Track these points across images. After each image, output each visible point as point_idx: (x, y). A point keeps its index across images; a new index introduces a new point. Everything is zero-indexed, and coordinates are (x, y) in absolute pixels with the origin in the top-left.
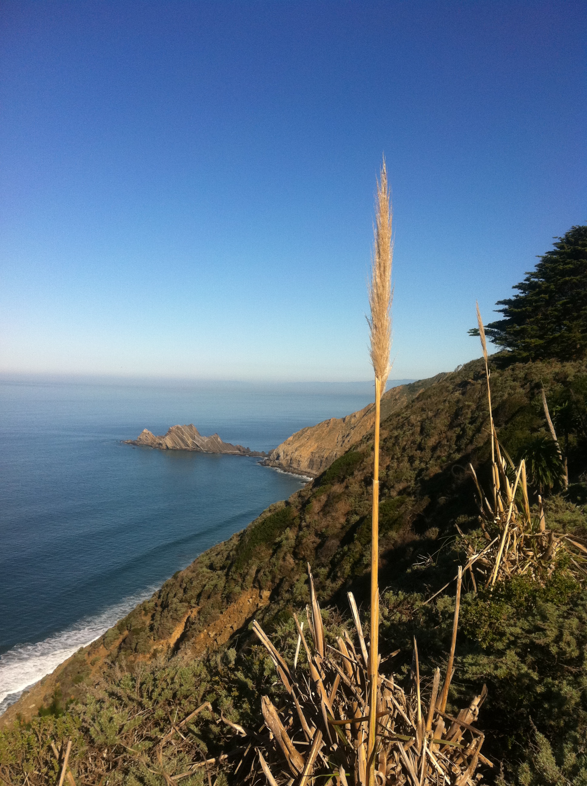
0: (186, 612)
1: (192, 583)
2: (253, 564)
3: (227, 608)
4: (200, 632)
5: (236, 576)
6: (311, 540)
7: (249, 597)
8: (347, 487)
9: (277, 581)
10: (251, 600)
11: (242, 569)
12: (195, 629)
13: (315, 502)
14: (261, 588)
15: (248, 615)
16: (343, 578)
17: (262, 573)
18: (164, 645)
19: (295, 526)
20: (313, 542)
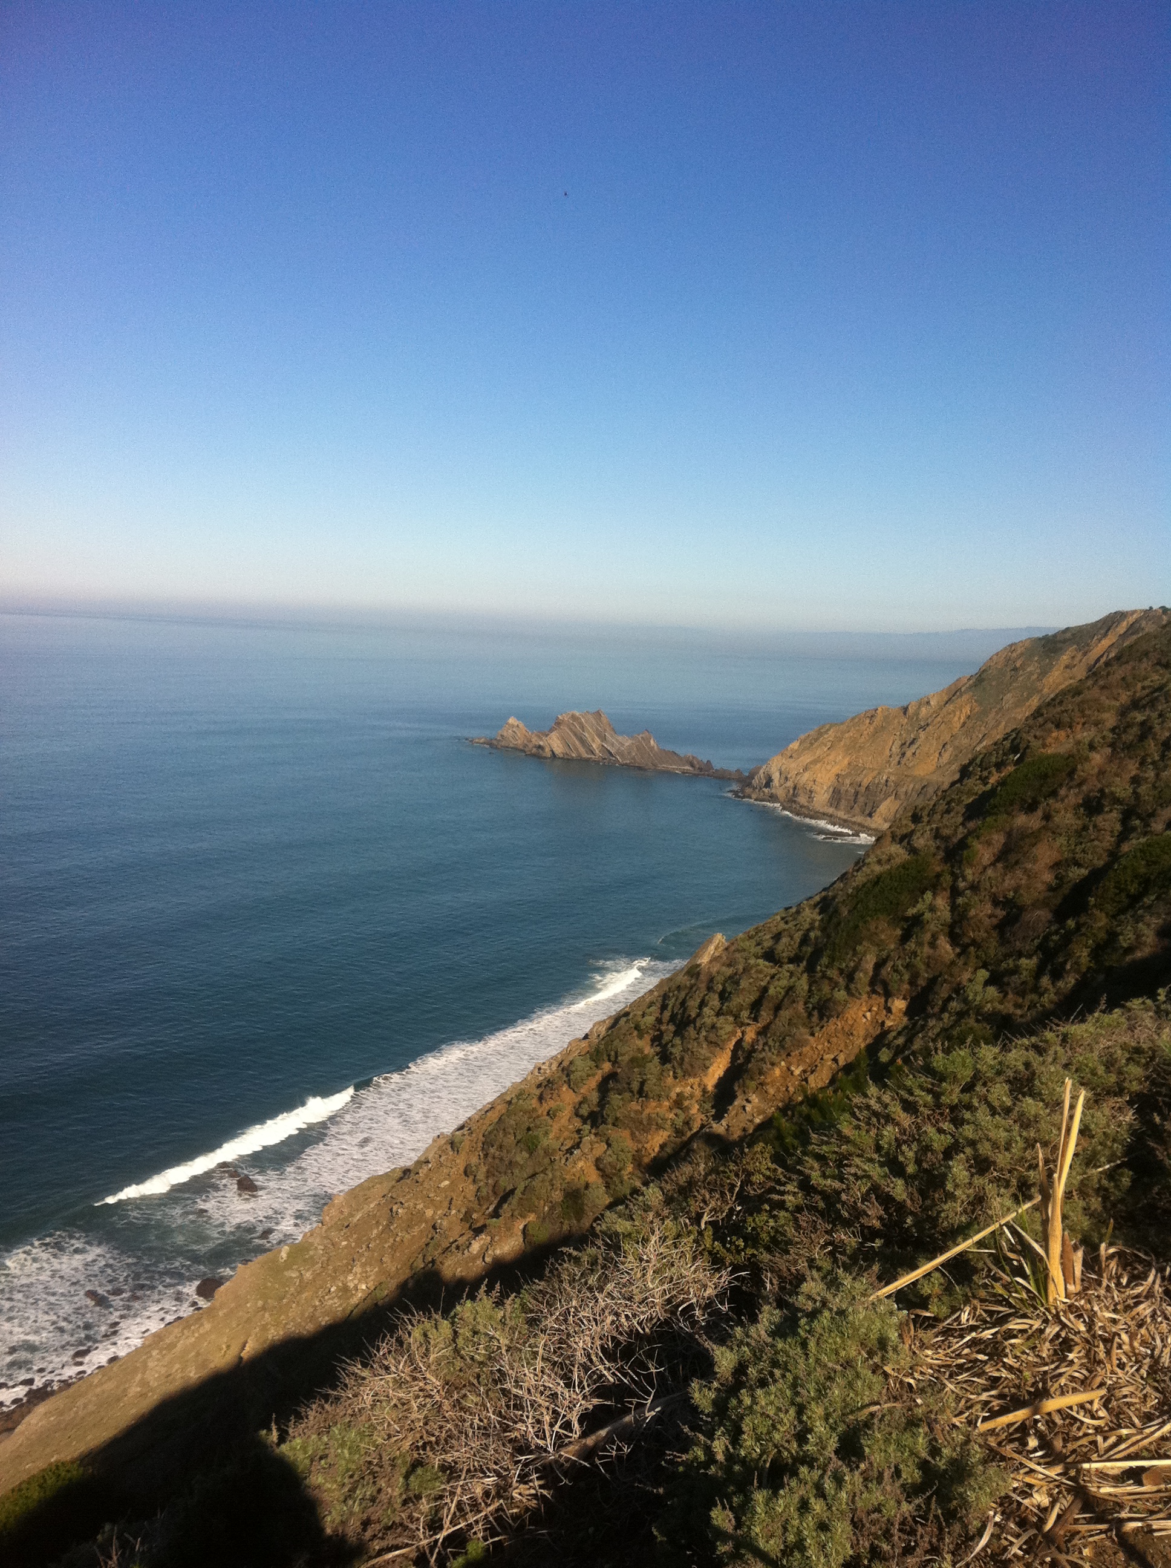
0: (734, 1033)
1: (737, 983)
2: (865, 952)
3: (822, 1027)
4: (773, 1064)
5: (833, 973)
6: (983, 911)
7: (865, 1009)
8: (1047, 817)
9: (922, 982)
10: (868, 1014)
11: (844, 960)
12: (763, 1059)
13: (980, 846)
14: (888, 994)
15: (865, 1039)
16: (1078, 971)
17: (888, 967)
18: (696, 1086)
19: (945, 889)
20: (990, 917)
